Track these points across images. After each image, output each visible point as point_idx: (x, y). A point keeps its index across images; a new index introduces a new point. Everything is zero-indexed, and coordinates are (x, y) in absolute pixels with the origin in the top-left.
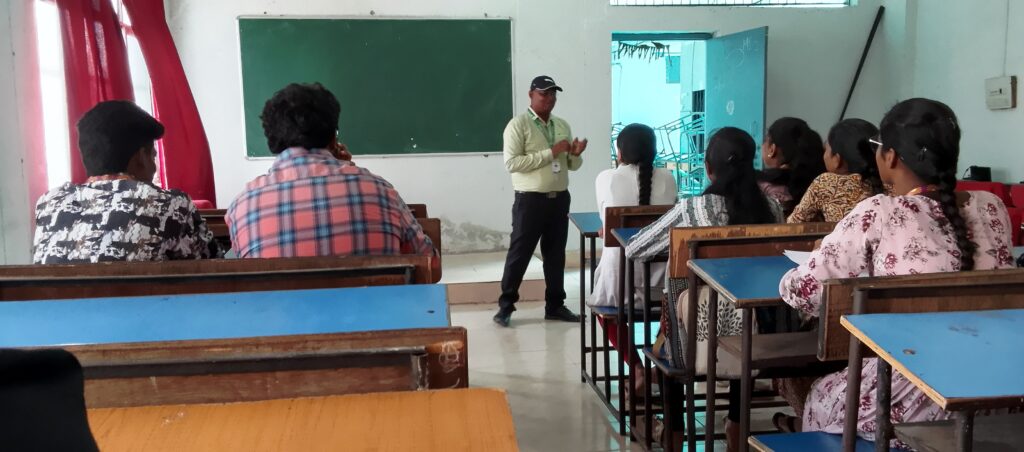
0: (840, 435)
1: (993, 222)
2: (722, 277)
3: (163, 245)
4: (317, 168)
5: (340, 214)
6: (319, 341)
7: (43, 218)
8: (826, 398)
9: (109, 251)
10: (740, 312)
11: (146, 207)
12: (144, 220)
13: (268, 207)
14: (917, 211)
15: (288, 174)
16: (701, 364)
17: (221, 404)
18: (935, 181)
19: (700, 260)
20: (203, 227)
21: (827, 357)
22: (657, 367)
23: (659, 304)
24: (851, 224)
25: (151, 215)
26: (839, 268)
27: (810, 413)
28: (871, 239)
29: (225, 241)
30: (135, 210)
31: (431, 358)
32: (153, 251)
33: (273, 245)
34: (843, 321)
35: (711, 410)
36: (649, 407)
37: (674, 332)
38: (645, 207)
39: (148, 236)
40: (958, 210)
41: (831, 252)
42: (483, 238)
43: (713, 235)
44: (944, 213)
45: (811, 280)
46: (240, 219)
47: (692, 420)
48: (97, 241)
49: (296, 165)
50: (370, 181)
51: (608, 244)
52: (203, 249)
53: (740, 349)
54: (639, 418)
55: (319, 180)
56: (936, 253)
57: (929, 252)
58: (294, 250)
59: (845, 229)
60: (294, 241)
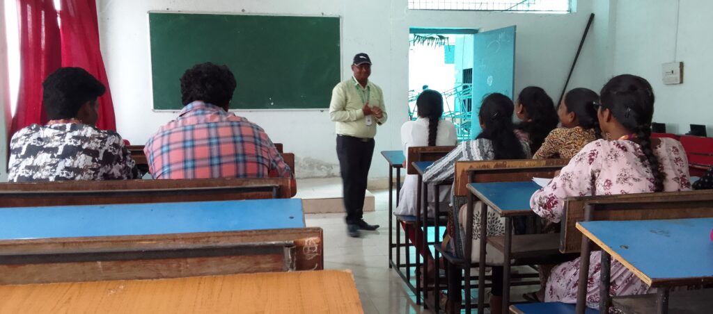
0: (574, 305)
1: (677, 159)
2: (490, 195)
3: (101, 170)
4: (211, 117)
5: (227, 149)
6: (218, 237)
7: (16, 149)
8: (562, 280)
9: (63, 173)
10: (503, 220)
11: (89, 143)
12: (88, 152)
13: (176, 143)
14: (626, 150)
15: (190, 120)
16: (475, 255)
17: (150, 280)
18: (637, 131)
19: (474, 184)
20: (129, 158)
21: (566, 251)
22: (444, 257)
23: (446, 214)
24: (581, 159)
25: (93, 148)
26: (572, 189)
27: (551, 289)
28: (595, 169)
30: (82, 144)
31: (297, 249)
32: (94, 174)
33: (179, 170)
34: (578, 225)
35: (482, 287)
36: (437, 285)
37: (456, 233)
38: (433, 148)
39: (91, 163)
40: (652, 151)
41: (567, 179)
42: (319, 168)
43: (484, 166)
44: (644, 153)
45: (553, 197)
46: (156, 151)
47: (468, 295)
48: (54, 166)
49: (196, 115)
50: (248, 127)
51: (409, 173)
52: (129, 172)
53: (503, 245)
54: (430, 293)
55: (212, 125)
56: (639, 180)
57: (634, 179)
58: (194, 173)
59: (577, 162)
60: (194, 167)
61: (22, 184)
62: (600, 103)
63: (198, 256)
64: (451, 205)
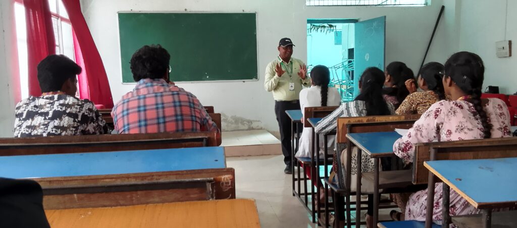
1: (501, 114)
2: (364, 142)
3: (80, 128)
4: (158, 88)
5: (170, 111)
6: (159, 176)
7: (19, 114)
8: (417, 204)
9: (53, 131)
10: (373, 160)
11: (71, 108)
12: (70, 115)
13: (133, 108)
14: (462, 108)
15: (143, 91)
16: (354, 187)
17: (110, 208)
18: (470, 93)
19: (352, 134)
20: (100, 118)
21: (417, 182)
22: (331, 188)
23: (332, 156)
24: (428, 115)
25: (74, 112)
26: (423, 137)
27: (410, 211)
28: (439, 122)
29: (111, 125)
30: (66, 109)
31: (216, 184)
32: (75, 130)
33: (136, 127)
34: (425, 164)
35: (359, 209)
36: (327, 208)
37: (340, 170)
38: (324, 107)
39: (72, 123)
40: (482, 108)
41: (419, 129)
42: (242, 123)
43: (359, 121)
44: (476, 109)
45: (409, 144)
46: (119, 114)
47: (349, 215)
48: (47, 125)
49: (147, 87)
50: (185, 95)
52: (101, 129)
53: (373, 179)
54: (322, 214)
55: (159, 94)
56: (472, 130)
57: (468, 129)
58: (146, 129)
59: (426, 118)
60: (146, 125)
61: (25, 139)
62: (444, 72)
63: (146, 190)
64: (335, 150)
